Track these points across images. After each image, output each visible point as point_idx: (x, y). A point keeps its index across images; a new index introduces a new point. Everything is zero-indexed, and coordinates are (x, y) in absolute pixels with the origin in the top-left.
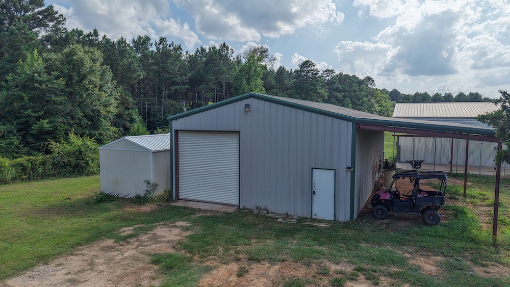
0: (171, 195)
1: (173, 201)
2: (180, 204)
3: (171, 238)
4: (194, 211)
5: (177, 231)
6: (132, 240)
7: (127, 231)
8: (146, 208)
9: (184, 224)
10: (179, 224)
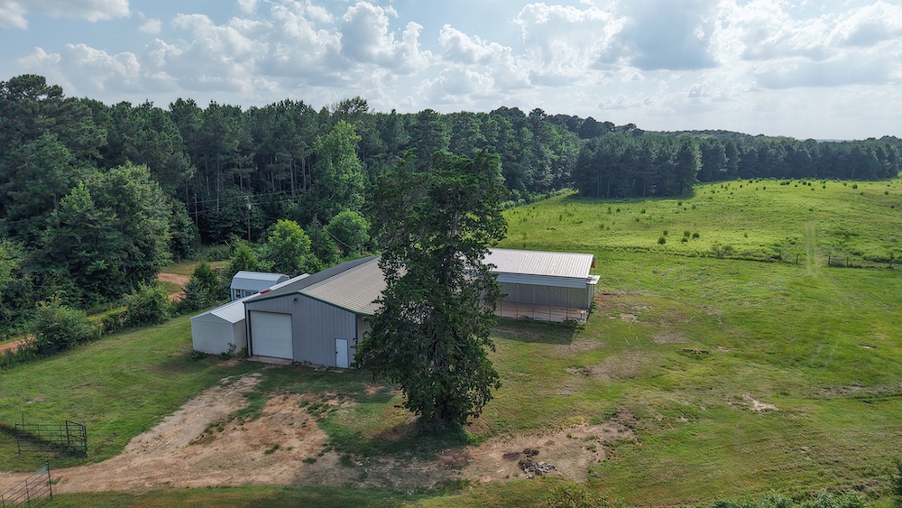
0: (247, 352)
1: (249, 357)
2: (254, 359)
3: (252, 384)
4: (264, 364)
5: (254, 379)
6: (230, 386)
7: (225, 380)
8: (231, 363)
9: (258, 375)
10: (254, 375)
